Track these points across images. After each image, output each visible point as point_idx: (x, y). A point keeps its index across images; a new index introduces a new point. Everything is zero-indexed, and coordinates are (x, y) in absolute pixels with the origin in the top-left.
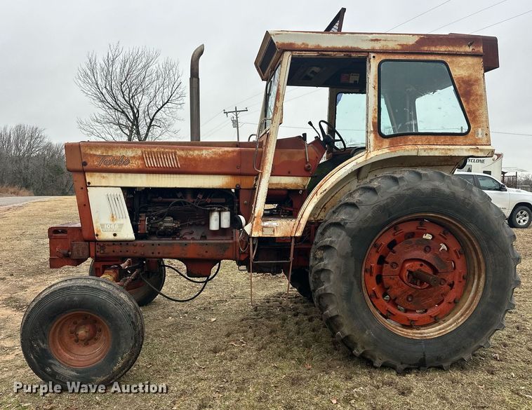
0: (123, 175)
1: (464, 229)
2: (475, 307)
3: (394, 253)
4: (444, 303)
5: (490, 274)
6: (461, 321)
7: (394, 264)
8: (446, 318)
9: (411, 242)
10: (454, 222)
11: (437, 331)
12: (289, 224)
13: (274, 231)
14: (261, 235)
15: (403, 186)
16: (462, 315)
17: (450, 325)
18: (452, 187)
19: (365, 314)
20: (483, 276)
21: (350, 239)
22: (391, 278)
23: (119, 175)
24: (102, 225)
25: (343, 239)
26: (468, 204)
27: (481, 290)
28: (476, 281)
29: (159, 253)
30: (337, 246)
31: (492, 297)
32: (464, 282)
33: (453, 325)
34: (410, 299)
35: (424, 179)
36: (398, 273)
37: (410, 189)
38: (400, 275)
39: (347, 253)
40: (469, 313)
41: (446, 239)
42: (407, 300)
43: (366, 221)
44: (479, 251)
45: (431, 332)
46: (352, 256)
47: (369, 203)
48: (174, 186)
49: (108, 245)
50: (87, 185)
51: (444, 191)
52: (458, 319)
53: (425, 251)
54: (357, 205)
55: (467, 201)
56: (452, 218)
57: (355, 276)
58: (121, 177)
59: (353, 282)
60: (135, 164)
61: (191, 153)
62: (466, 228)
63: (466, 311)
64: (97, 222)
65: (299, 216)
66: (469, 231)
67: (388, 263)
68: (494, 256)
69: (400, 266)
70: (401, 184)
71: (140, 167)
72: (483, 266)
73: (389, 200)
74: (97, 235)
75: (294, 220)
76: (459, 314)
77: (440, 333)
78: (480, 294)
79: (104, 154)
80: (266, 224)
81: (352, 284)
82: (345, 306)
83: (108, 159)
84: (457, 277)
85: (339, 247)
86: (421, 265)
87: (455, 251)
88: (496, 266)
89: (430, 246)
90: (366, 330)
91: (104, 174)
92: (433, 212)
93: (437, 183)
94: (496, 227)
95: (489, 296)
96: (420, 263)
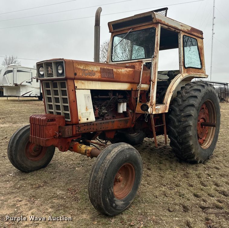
0: (91, 82)
7: (199, 121)
8: (206, 140)
12: (163, 107)
13: (159, 111)
14: (155, 113)
15: (206, 89)
17: (209, 142)
23: (89, 82)
24: (82, 114)
29: (103, 128)
30: (194, 114)
33: (211, 142)
42: (201, 134)
48: (111, 89)
49: (82, 126)
50: (75, 88)
52: (211, 139)
53: (204, 114)
58: (90, 83)
60: (97, 76)
61: (118, 70)
63: (212, 136)
64: (80, 112)
71: (100, 77)
74: (80, 120)
75: (164, 105)
79: (85, 69)
80: (157, 107)
83: (86, 72)
86: (203, 120)
89: (205, 112)
90: (198, 149)
91: (83, 81)
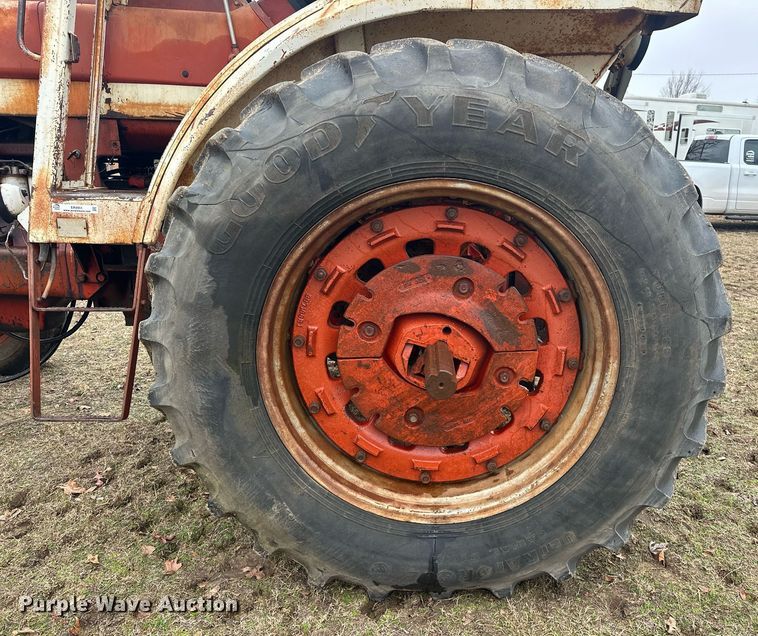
1: (561, 232)
2: (584, 447)
3: (369, 295)
4: (513, 428)
5: (633, 364)
6: (544, 483)
7: (370, 326)
8: (515, 468)
9: (417, 268)
10: (531, 209)
11: (480, 503)
12: (125, 210)
13: (87, 228)
14: (54, 239)
15: (366, 87)
16: (551, 465)
17: (518, 488)
18: (526, 93)
19: (268, 463)
20: (614, 366)
21: (205, 253)
22: (360, 365)
25: (187, 255)
26: (573, 150)
27: (606, 403)
28: (597, 377)
30: (174, 273)
31: (632, 426)
32: (570, 377)
33: (523, 491)
34: (413, 419)
35: (434, 64)
36: (380, 349)
37: (385, 97)
38: (387, 356)
39: (200, 296)
40: (570, 461)
41: (521, 260)
42: (407, 420)
43: (250, 200)
44: (605, 298)
45: (467, 505)
46: (215, 306)
47: (258, 144)
51: (496, 107)
52: (539, 475)
53: (456, 291)
54: (224, 146)
55: (569, 140)
56: (524, 197)
57: (232, 360)
59: (227, 380)
62: (568, 227)
63: (562, 455)
65: (152, 187)
66: (578, 237)
67: (351, 324)
68: (647, 311)
69: (386, 331)
70: (361, 80)
72: (614, 338)
73: (318, 135)
75: (138, 198)
76: (545, 461)
77: (485, 510)
78: (602, 414)
80: (64, 207)
81: (223, 384)
82: (210, 441)
84: (551, 363)
85: (178, 279)
86: (447, 331)
87: (546, 293)
88: (650, 341)
89: (473, 277)
90: (271, 504)
92: (465, 178)
93: (476, 81)
94: (659, 227)
95: (625, 421)
96: (442, 325)
